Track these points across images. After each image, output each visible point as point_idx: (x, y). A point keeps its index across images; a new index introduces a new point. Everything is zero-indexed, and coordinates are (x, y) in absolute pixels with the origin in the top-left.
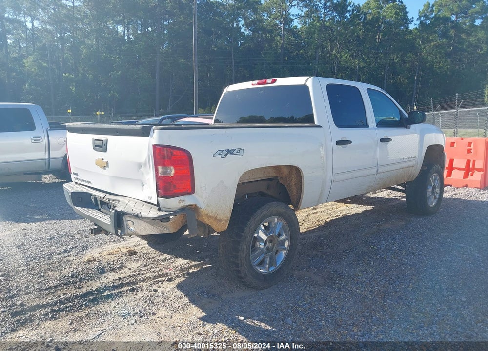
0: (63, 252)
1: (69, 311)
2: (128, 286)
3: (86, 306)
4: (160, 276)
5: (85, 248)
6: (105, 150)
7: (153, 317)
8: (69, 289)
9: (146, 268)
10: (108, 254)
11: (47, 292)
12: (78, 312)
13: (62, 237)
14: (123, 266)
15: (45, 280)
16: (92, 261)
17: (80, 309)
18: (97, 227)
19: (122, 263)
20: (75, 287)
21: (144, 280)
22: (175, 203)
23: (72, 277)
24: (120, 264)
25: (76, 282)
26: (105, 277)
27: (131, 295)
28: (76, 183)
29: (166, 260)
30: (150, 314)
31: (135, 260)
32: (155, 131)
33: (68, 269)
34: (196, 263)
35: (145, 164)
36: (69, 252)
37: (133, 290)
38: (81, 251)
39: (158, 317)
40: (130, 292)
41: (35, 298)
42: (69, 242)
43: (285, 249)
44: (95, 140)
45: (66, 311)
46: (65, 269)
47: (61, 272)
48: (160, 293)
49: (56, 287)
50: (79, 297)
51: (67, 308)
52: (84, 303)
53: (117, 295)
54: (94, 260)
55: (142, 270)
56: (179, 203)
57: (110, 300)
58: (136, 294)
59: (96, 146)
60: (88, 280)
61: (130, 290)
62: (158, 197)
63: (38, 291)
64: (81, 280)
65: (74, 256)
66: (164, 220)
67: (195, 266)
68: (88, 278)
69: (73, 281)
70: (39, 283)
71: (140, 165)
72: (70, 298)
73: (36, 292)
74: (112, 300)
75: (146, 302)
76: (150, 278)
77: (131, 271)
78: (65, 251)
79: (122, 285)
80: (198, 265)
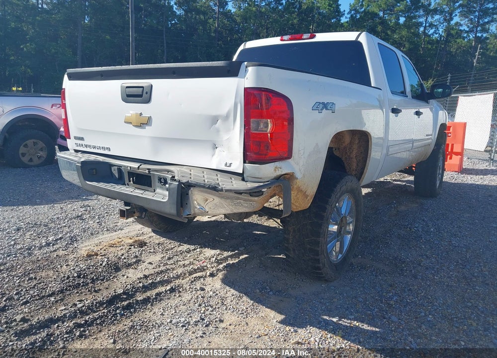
0: (45, 246)
1: (101, 324)
2: (163, 286)
3: (122, 315)
4: (195, 271)
5: (73, 240)
6: (148, 101)
7: (223, 325)
8: (81, 293)
9: (172, 261)
10: (110, 246)
11: (52, 299)
12: (114, 325)
13: (32, 227)
14: (140, 261)
15: (40, 283)
16: (93, 255)
17: (114, 320)
18: (128, 208)
19: (136, 257)
20: (89, 291)
21: (178, 277)
22: (269, 171)
23: (79, 277)
24: (134, 257)
25: (87, 284)
26: (123, 276)
27: (173, 297)
28: (77, 151)
29: (190, 251)
30: (216, 322)
31: (150, 252)
32: (250, 69)
33: (65, 267)
34: (230, 253)
35: (227, 117)
36: (53, 245)
37: (172, 290)
38: (71, 244)
39: (230, 325)
40: (170, 293)
41: (39, 309)
42: (45, 233)
43: (349, 233)
44: (127, 87)
45: (97, 324)
46: (61, 266)
47: (57, 271)
48: (211, 293)
49: (62, 291)
50: (104, 303)
51: (96, 319)
52: (118, 311)
53: (156, 298)
54: (97, 255)
55: (167, 264)
56: (275, 170)
57: (149, 306)
58: (180, 296)
59: (128, 96)
60: (102, 280)
61: (169, 290)
62: (244, 162)
63: (39, 299)
64: (93, 281)
65: (63, 250)
66: (254, 194)
67: (231, 257)
68: (102, 278)
69: (83, 282)
70: (34, 287)
71: (215, 120)
72: (92, 306)
73: (37, 300)
74: (152, 305)
75: (200, 305)
76: (185, 274)
77: (154, 266)
78: (48, 245)
79: (154, 285)
80: (234, 255)
